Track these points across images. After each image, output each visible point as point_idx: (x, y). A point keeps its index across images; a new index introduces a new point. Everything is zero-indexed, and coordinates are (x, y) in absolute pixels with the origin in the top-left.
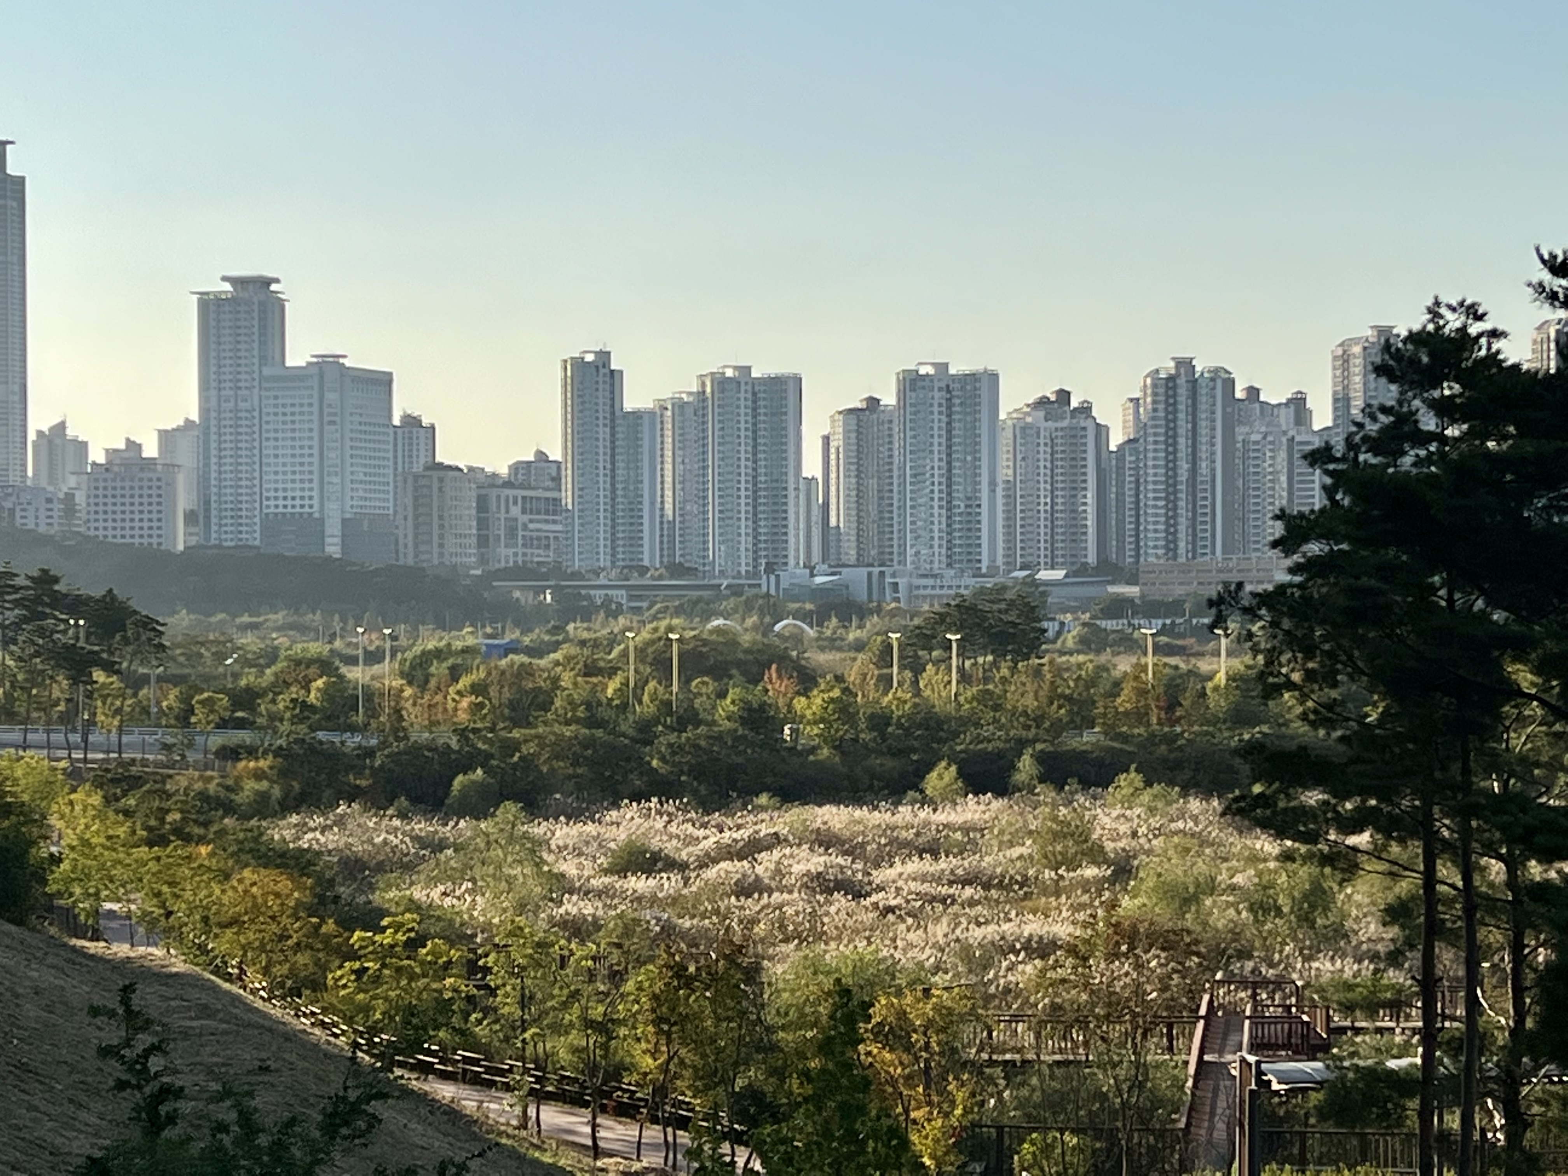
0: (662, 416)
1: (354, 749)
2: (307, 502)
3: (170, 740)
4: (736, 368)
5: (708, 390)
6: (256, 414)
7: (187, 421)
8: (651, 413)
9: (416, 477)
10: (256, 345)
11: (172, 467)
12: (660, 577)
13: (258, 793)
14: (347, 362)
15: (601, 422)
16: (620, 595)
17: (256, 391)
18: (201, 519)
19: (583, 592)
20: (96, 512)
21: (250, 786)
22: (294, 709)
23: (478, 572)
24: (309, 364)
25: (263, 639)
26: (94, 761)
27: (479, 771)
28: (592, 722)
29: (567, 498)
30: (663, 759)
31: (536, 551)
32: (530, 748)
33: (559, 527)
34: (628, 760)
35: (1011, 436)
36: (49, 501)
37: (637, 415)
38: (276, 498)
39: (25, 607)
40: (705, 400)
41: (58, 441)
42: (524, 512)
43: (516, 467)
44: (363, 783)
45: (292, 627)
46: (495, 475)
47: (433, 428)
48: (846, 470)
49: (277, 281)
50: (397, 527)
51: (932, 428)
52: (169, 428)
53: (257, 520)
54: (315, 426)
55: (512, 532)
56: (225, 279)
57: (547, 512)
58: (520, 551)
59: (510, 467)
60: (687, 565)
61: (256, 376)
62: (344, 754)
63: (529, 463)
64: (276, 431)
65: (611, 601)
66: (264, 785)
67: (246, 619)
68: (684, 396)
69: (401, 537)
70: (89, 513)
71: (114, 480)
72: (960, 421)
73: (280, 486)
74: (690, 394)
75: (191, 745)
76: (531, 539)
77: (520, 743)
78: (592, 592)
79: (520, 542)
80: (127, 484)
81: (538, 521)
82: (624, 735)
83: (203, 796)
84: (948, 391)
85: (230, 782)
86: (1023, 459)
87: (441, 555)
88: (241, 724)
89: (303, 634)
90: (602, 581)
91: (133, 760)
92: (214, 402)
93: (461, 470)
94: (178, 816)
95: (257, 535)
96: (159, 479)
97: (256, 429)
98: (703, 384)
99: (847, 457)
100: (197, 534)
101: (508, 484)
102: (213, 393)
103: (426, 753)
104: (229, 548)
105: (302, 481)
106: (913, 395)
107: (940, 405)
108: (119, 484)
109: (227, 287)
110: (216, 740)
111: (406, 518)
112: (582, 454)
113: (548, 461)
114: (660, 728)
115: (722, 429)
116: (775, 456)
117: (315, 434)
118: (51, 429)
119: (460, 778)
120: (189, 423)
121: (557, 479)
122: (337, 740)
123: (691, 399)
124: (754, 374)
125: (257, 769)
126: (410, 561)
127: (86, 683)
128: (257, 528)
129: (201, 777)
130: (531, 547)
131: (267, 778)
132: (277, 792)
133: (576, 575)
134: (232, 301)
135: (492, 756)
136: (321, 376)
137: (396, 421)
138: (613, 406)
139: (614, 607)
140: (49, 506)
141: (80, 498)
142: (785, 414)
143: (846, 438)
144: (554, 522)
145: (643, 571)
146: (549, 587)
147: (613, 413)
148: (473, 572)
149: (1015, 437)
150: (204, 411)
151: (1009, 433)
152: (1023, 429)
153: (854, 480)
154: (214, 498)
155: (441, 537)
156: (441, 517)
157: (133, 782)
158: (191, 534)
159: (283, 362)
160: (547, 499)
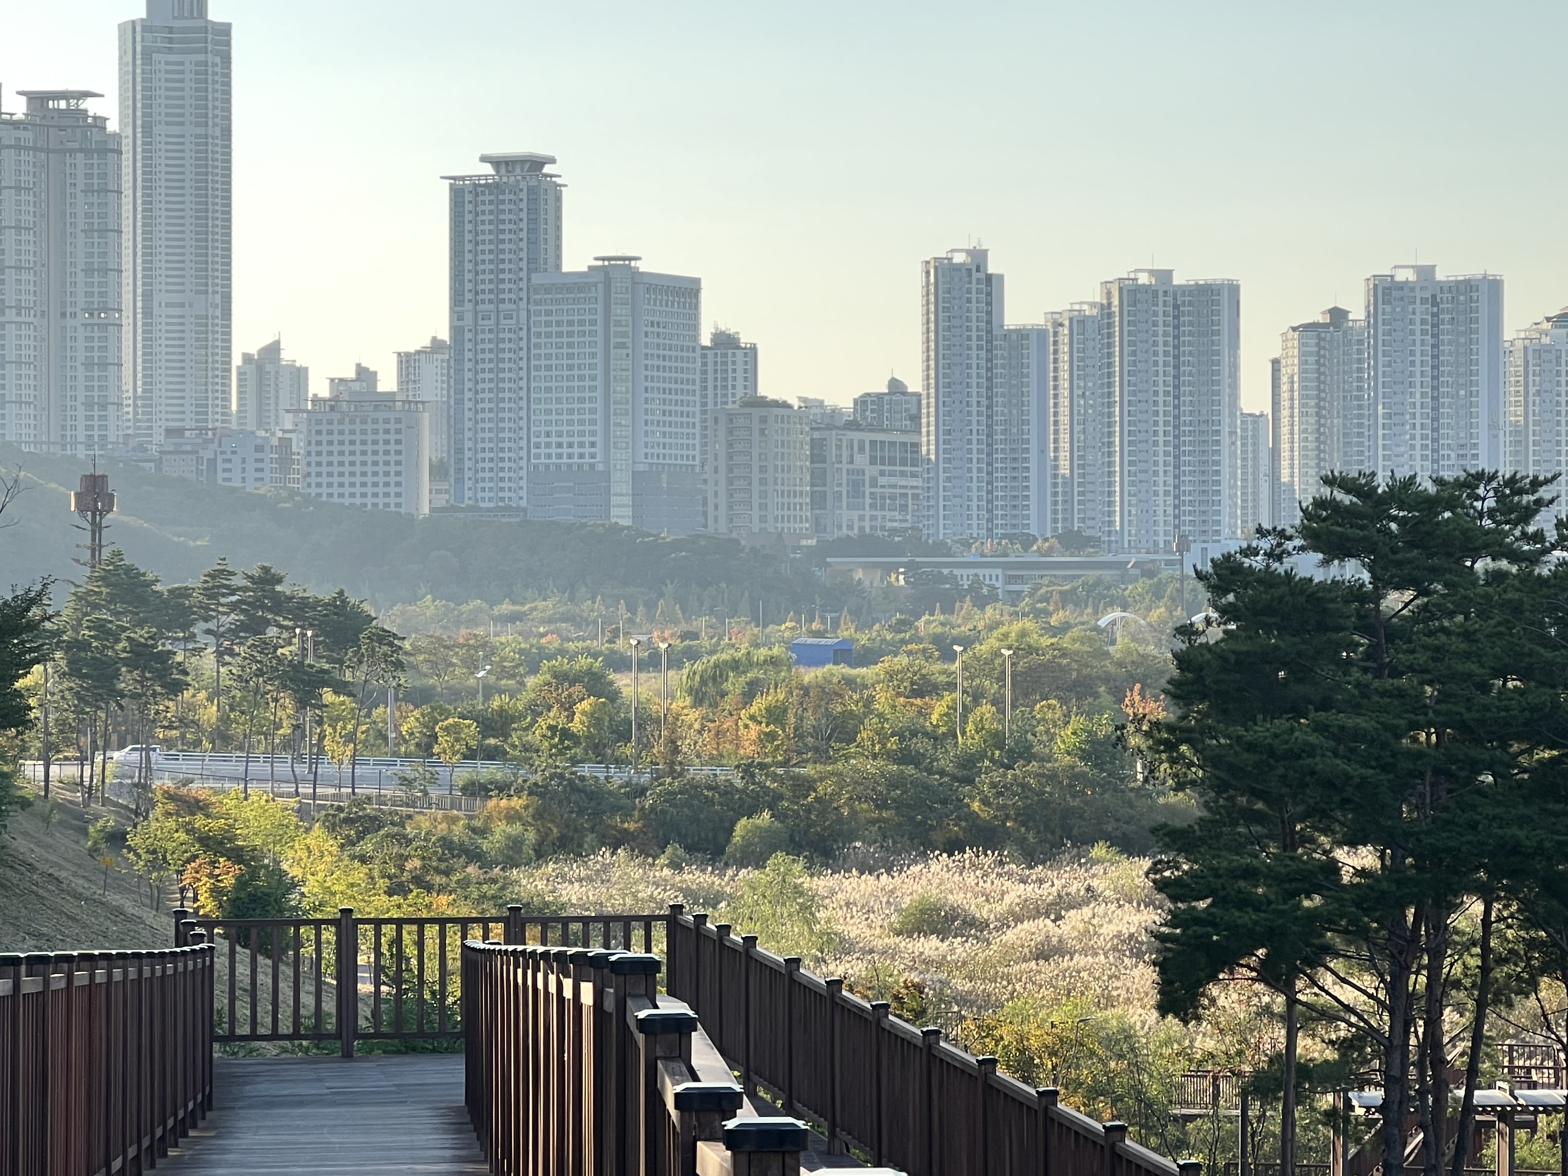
0: (1056, 334)
1: (621, 787)
2: (587, 450)
3: (410, 774)
4: (1152, 272)
5: (1116, 302)
6: (523, 334)
7: (434, 339)
8: (1041, 333)
9: (731, 417)
10: (523, 245)
11: (412, 406)
12: (1049, 552)
13: (509, 837)
14: (643, 267)
15: (974, 343)
16: (994, 578)
17: (523, 304)
18: (452, 471)
19: (946, 571)
20: (319, 464)
21: (501, 830)
22: (552, 738)
23: (812, 542)
24: (590, 268)
25: (526, 635)
26: (325, 797)
27: (766, 815)
28: (905, 757)
29: (928, 446)
30: (985, 802)
31: (888, 514)
32: (825, 788)
33: (918, 482)
34: (944, 802)
35: (1521, 362)
36: (259, 449)
37: (1022, 334)
38: (548, 445)
39: (243, 611)
40: (1110, 315)
41: (269, 367)
42: (873, 461)
43: (862, 402)
44: (631, 826)
45: (566, 618)
46: (835, 412)
47: (754, 349)
48: (1302, 405)
49: (552, 161)
50: (705, 481)
51: (1412, 353)
52: (412, 350)
53: (523, 473)
54: (599, 350)
55: (856, 489)
56: (484, 159)
57: (903, 463)
58: (868, 513)
59: (856, 401)
60: (1089, 533)
61: (523, 284)
62: (610, 793)
63: (880, 396)
64: (548, 357)
65: (981, 583)
66: (516, 829)
67: (506, 607)
68: (1085, 307)
69: (710, 495)
70: (309, 464)
71: (341, 422)
72: (1450, 343)
73: (554, 428)
74: (1092, 305)
75: (433, 780)
76: (883, 498)
77: (815, 781)
78: (956, 572)
79: (868, 501)
80: (358, 427)
81: (892, 474)
82: (942, 773)
83: (446, 842)
84: (1435, 304)
85: (477, 823)
86: (1538, 393)
87: (763, 519)
88: (491, 754)
89: (579, 627)
90: (971, 557)
91: (369, 799)
92: (469, 318)
93: (790, 407)
94: (417, 863)
95: (523, 493)
96: (398, 421)
97: (523, 354)
98: (1109, 294)
99: (1303, 388)
100: (447, 491)
101: (852, 425)
102: (468, 306)
103: (706, 792)
104: (489, 510)
105: (581, 422)
106: (1388, 308)
107: (1423, 322)
108: (347, 427)
109: (488, 169)
110: (463, 774)
111: (716, 470)
112: (949, 385)
113: (904, 393)
114: (987, 763)
115: (1134, 353)
116: (1204, 389)
117: (599, 360)
118: (260, 351)
119: (744, 821)
120: (436, 345)
121: (916, 418)
122: (601, 776)
123: (1095, 312)
124: (1176, 281)
125: (509, 809)
126: (723, 528)
127: (314, 706)
128: (523, 483)
129: (445, 817)
130: (883, 508)
131: (520, 819)
132: (531, 836)
133: (940, 548)
134: (495, 188)
135: (781, 797)
136: (608, 282)
137: (706, 340)
138: (989, 322)
139: (985, 591)
140: (259, 455)
141: (298, 445)
142: (1218, 333)
143: (1303, 362)
144: (914, 475)
145: (1028, 542)
146: (901, 565)
147: (989, 332)
148: (804, 542)
149: (1527, 363)
150: (456, 331)
151: (1518, 358)
152: (1538, 352)
153: (1312, 420)
154: (468, 444)
155: (763, 494)
156: (763, 469)
157: (370, 825)
158: (439, 492)
159: (558, 266)
160: (904, 444)
